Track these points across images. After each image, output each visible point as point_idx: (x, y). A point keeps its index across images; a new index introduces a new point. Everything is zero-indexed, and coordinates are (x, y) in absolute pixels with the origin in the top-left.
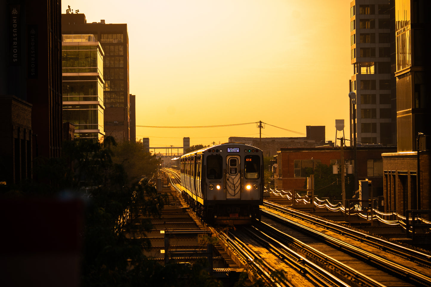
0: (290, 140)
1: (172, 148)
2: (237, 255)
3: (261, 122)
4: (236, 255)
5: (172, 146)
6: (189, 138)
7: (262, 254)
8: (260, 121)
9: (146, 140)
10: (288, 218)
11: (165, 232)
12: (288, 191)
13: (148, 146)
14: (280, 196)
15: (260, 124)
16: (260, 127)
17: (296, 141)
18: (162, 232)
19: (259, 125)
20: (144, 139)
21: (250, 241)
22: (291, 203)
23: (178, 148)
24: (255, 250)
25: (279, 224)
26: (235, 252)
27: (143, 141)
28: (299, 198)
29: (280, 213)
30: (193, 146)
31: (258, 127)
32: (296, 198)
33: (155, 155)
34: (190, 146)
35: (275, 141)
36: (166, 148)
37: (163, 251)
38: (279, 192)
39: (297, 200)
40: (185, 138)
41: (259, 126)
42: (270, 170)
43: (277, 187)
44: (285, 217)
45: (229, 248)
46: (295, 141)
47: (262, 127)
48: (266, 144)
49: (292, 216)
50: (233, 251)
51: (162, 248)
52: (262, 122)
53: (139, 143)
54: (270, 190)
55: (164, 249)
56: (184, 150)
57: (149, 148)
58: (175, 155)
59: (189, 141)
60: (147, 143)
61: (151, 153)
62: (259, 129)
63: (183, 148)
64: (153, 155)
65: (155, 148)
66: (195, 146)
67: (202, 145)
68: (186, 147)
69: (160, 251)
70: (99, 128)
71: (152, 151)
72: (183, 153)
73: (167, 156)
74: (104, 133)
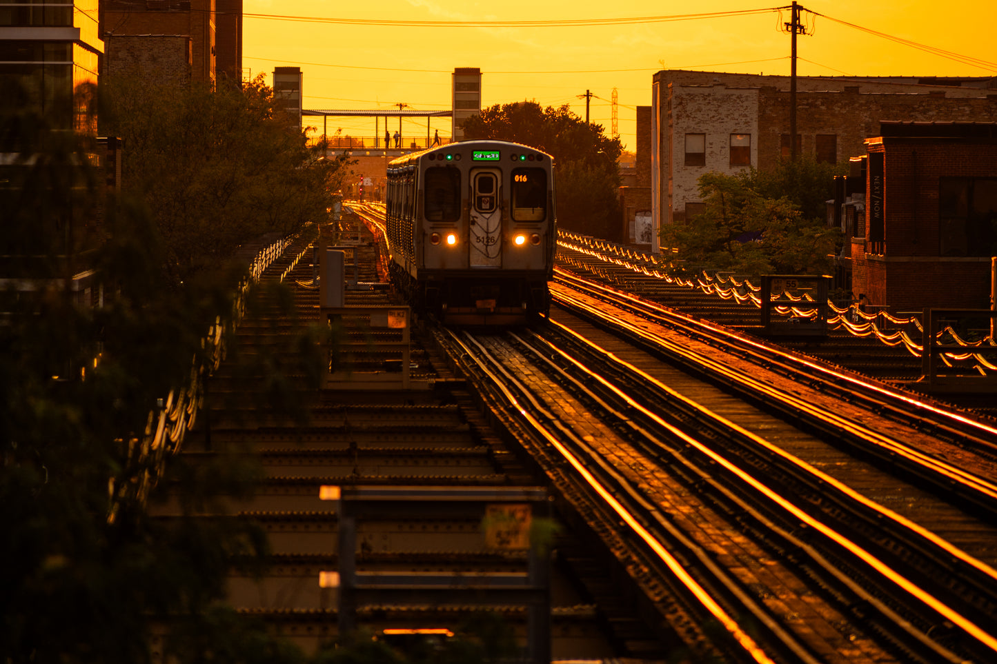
0: (926, 90)
1: (401, 115)
2: (663, 601)
3: (796, 8)
4: (657, 599)
5: (401, 106)
6: (476, 72)
7: (777, 598)
8: (794, 3)
9: (289, 78)
10: (903, 439)
11: (343, 493)
12: (909, 316)
13: (298, 102)
14: (873, 338)
15: (795, 17)
16: (795, 27)
17: (950, 92)
18: (329, 493)
19: (790, 21)
20: (279, 71)
21: (724, 536)
22: (918, 373)
23: (429, 115)
24: (746, 581)
25: (862, 464)
26: (653, 588)
27: (276, 82)
28: (959, 350)
29: (869, 414)
30: (497, 107)
31: (785, 28)
32: (944, 350)
33: (324, 145)
34: (484, 107)
35: (861, 91)
36: (377, 115)
37: (328, 579)
38: (870, 321)
39: (945, 356)
40: (459, 72)
41: (787, 24)
42: (831, 220)
43: (862, 296)
44: (888, 432)
45: (630, 568)
46: (947, 96)
47: (802, 27)
48: (816, 106)
49: (921, 431)
50: (648, 581)
51: (329, 565)
52: (801, 8)
53: (256, 92)
54: (832, 311)
55: (334, 570)
56: (456, 123)
57: (300, 114)
58: (414, 145)
59: (476, 87)
60: (291, 91)
61: (309, 134)
62: (790, 35)
63: (451, 118)
64: (315, 142)
65: (326, 115)
66: (508, 108)
67: (536, 102)
68: (467, 113)
69: (318, 577)
70: (79, 21)
71: (312, 125)
72: (451, 136)
73: (379, 150)
74: (100, 46)
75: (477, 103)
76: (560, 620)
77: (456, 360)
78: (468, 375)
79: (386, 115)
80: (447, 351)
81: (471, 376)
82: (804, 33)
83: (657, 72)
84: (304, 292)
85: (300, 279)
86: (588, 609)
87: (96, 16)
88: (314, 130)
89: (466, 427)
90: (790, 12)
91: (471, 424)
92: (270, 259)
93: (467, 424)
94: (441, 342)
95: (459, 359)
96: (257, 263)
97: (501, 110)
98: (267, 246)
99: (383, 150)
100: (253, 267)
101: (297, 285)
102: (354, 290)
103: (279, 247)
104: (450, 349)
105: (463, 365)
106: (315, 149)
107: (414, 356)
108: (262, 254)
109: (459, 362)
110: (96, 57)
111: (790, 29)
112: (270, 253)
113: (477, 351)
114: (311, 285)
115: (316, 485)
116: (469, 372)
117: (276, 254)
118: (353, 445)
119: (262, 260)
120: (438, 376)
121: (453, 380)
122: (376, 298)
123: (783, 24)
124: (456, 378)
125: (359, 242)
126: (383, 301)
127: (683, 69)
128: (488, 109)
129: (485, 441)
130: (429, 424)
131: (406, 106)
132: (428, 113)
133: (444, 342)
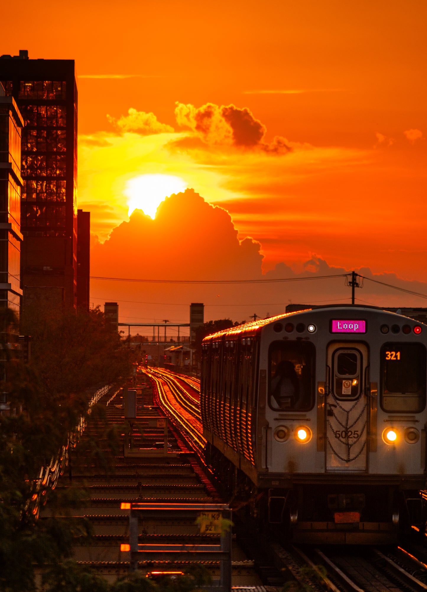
3: (354, 275)
5: (166, 321)
6: (201, 305)
8: (353, 272)
9: (112, 307)
11: (132, 506)
13: (116, 319)
15: (354, 279)
16: (354, 284)
18: (126, 506)
19: (351, 281)
20: (107, 305)
23: (179, 326)
27: (106, 310)
30: (211, 322)
31: (349, 284)
33: (129, 340)
34: (205, 322)
36: (154, 326)
37: (125, 548)
40: (193, 305)
41: (350, 282)
47: (357, 284)
51: (125, 541)
52: (357, 275)
53: (96, 314)
55: (128, 544)
56: (192, 330)
57: (117, 325)
58: (171, 340)
59: (201, 312)
60: (112, 314)
61: (122, 334)
62: (351, 288)
63: (189, 327)
64: (124, 339)
65: (129, 325)
66: (216, 322)
67: (230, 319)
68: (197, 325)
69: (120, 547)
70: (10, 280)
71: (123, 330)
72: (189, 335)
73: (155, 342)
74: (21, 292)
75: (202, 320)
76: (236, 567)
77: (190, 443)
78: (195, 450)
79: (159, 326)
80: (186, 438)
81: (197, 451)
82: (358, 287)
83: (287, 305)
84: (118, 410)
85: (116, 404)
86: (250, 563)
87: (19, 278)
88: (124, 332)
89: (194, 475)
90: (351, 277)
91: (196, 473)
92: (102, 394)
93: (194, 474)
94: (183, 434)
95: (191, 443)
96: (95, 396)
97: (213, 323)
98: (101, 388)
99: (157, 342)
100: (94, 398)
101: (115, 407)
102: (142, 409)
103: (106, 389)
104: (187, 438)
105: (193, 445)
106: (124, 342)
107: (169, 441)
108: (98, 392)
109: (191, 444)
110: (19, 297)
111: (351, 285)
112: (102, 392)
113: (200, 439)
114: (121, 407)
115: (119, 502)
116: (196, 449)
117: (105, 392)
118: (140, 484)
119: (98, 395)
120: (181, 451)
121: (189, 452)
122: (153, 413)
123: (348, 282)
124: (189, 451)
125: (144, 386)
126: (155, 414)
127: (300, 304)
128: (207, 322)
129: (203, 481)
130: (176, 474)
131: (168, 321)
132: (178, 324)
133: (185, 435)
